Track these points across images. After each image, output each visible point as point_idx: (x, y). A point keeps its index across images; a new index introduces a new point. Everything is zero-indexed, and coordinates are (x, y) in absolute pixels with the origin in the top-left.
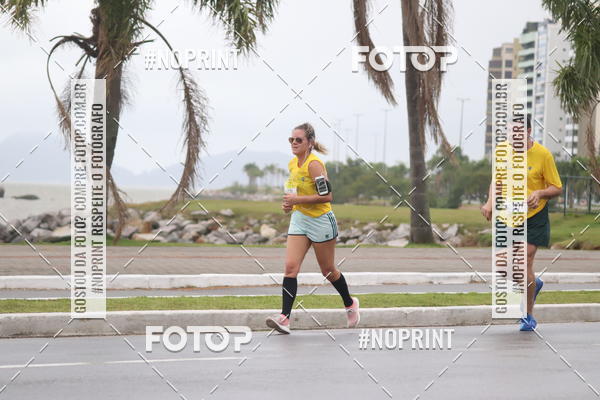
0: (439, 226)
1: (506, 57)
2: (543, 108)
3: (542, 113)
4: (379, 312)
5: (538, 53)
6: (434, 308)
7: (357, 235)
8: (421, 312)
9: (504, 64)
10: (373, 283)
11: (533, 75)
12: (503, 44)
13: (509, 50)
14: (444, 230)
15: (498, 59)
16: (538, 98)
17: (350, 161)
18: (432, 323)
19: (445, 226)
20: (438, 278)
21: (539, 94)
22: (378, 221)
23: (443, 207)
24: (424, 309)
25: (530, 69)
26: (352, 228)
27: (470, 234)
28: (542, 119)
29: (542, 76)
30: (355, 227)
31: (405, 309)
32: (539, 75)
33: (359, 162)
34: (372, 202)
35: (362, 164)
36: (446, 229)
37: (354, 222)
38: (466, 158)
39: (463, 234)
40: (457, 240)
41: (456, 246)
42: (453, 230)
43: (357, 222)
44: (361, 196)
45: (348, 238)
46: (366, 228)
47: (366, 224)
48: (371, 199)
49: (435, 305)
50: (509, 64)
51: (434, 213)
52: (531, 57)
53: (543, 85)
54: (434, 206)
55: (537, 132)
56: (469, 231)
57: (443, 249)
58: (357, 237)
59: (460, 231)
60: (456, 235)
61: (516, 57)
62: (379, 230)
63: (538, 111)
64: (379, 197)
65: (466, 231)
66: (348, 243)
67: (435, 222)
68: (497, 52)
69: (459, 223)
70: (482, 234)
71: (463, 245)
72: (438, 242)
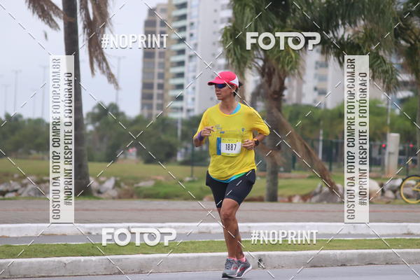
0: (97, 179)
1: (160, 16)
2: (195, 67)
3: (194, 71)
4: (38, 262)
5: (191, 13)
6: (93, 258)
7: (16, 188)
8: (80, 261)
9: (158, 23)
10: (33, 234)
11: (186, 34)
12: (159, 5)
13: (164, 11)
14: (101, 183)
15: (151, 18)
16: (191, 57)
17: (8, 116)
18: (90, 272)
19: (102, 179)
20: (96, 229)
21: (192, 53)
22: (38, 175)
23: (100, 161)
24: (82, 259)
25: (183, 29)
26: (11, 182)
27: (126, 187)
28: (194, 77)
29: (195, 36)
30: (14, 180)
31: (64, 259)
32: (191, 35)
33: (17, 118)
34: (30, 156)
35: (20, 120)
36: (103, 182)
37: (13, 176)
38: (123, 114)
39: (119, 186)
40: (114, 193)
41: (114, 198)
42: (109, 184)
43: (16, 176)
44: (20, 151)
45: (7, 192)
46: (25, 181)
47: (25, 177)
48: (30, 154)
49: (93, 255)
50: (163, 24)
51: (93, 167)
52: (184, 17)
53: (196, 45)
54: (92, 159)
55: (190, 89)
56: (126, 184)
57: (101, 201)
58: (16, 191)
59: (117, 185)
60: (114, 188)
61: (170, 17)
62: (38, 183)
63: (191, 69)
64: (38, 152)
65: (122, 184)
66: (8, 196)
67: (93, 176)
68: (152, 12)
69: (116, 176)
70: (138, 187)
71: (120, 197)
72: (96, 194)
